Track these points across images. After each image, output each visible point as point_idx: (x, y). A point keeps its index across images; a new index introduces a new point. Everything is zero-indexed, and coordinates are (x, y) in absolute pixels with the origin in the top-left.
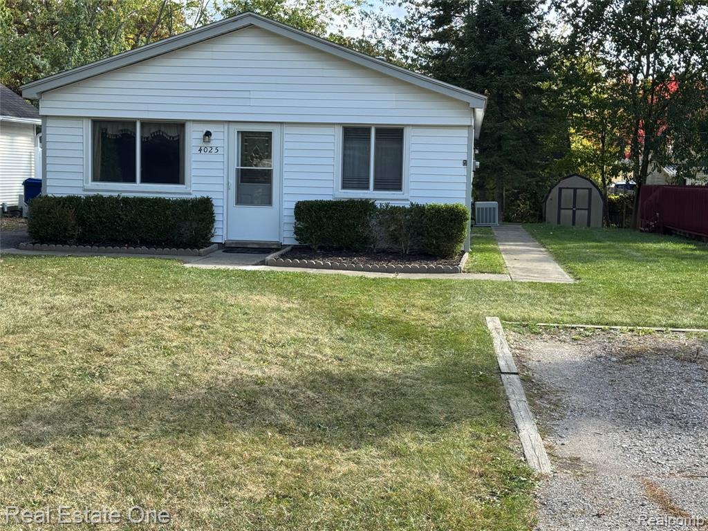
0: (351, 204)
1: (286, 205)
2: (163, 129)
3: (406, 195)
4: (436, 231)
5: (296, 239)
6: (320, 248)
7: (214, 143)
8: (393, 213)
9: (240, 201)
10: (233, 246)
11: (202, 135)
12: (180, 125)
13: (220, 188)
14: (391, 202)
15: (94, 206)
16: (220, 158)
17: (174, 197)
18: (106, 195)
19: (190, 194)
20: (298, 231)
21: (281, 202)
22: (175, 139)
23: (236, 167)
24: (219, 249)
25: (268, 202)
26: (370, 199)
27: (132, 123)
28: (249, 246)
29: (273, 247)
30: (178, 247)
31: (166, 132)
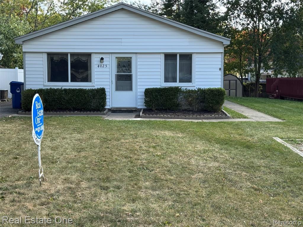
0: (171, 89)
1: (139, 90)
2: (80, 57)
3: (194, 84)
4: (211, 100)
5: (145, 106)
6: (156, 109)
7: (105, 63)
8: (190, 93)
9: (117, 89)
10: (115, 110)
11: (99, 59)
12: (89, 55)
13: (108, 83)
14: (188, 88)
15: (51, 93)
16: (108, 70)
17: (87, 88)
18: (56, 88)
19: (94, 86)
20: (146, 102)
21: (136, 89)
22: (85, 61)
23: (115, 74)
24: (108, 111)
25: (131, 89)
26: (179, 87)
27: (66, 54)
28: (122, 110)
29: (133, 110)
30: (90, 111)
31: (81, 58)
